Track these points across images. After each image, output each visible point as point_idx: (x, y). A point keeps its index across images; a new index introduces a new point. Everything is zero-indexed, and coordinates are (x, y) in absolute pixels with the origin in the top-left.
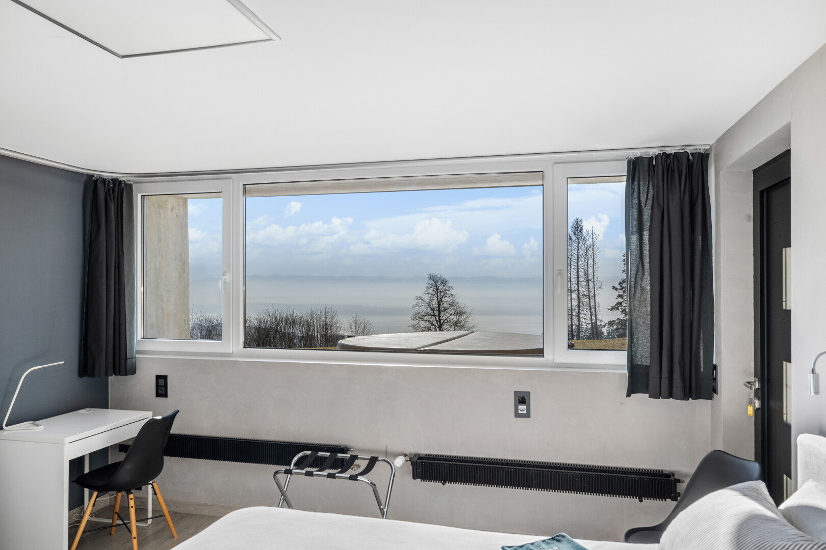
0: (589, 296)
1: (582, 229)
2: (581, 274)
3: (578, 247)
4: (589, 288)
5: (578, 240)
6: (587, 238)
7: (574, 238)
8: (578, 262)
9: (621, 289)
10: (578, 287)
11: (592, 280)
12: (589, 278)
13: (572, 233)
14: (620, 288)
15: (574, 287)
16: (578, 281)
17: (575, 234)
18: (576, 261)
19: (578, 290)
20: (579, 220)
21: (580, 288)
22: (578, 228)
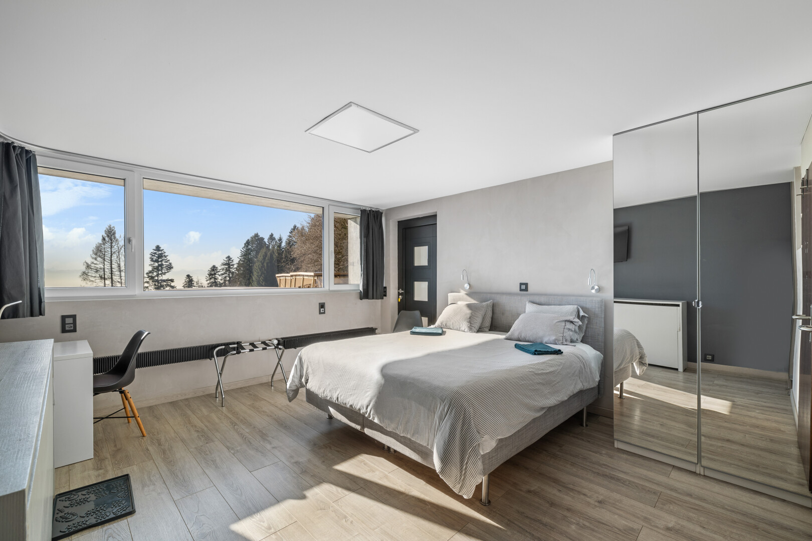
0: (121, 282)
1: (114, 233)
2: (115, 266)
3: (111, 246)
4: (121, 277)
5: (111, 240)
6: (120, 240)
7: (107, 239)
8: (111, 257)
9: (148, 278)
10: (112, 276)
11: (124, 271)
12: (121, 269)
13: (106, 235)
14: (147, 276)
15: (108, 274)
16: (112, 271)
17: (108, 236)
18: (110, 256)
19: (112, 278)
20: (112, 226)
21: (113, 277)
22: (111, 232)
